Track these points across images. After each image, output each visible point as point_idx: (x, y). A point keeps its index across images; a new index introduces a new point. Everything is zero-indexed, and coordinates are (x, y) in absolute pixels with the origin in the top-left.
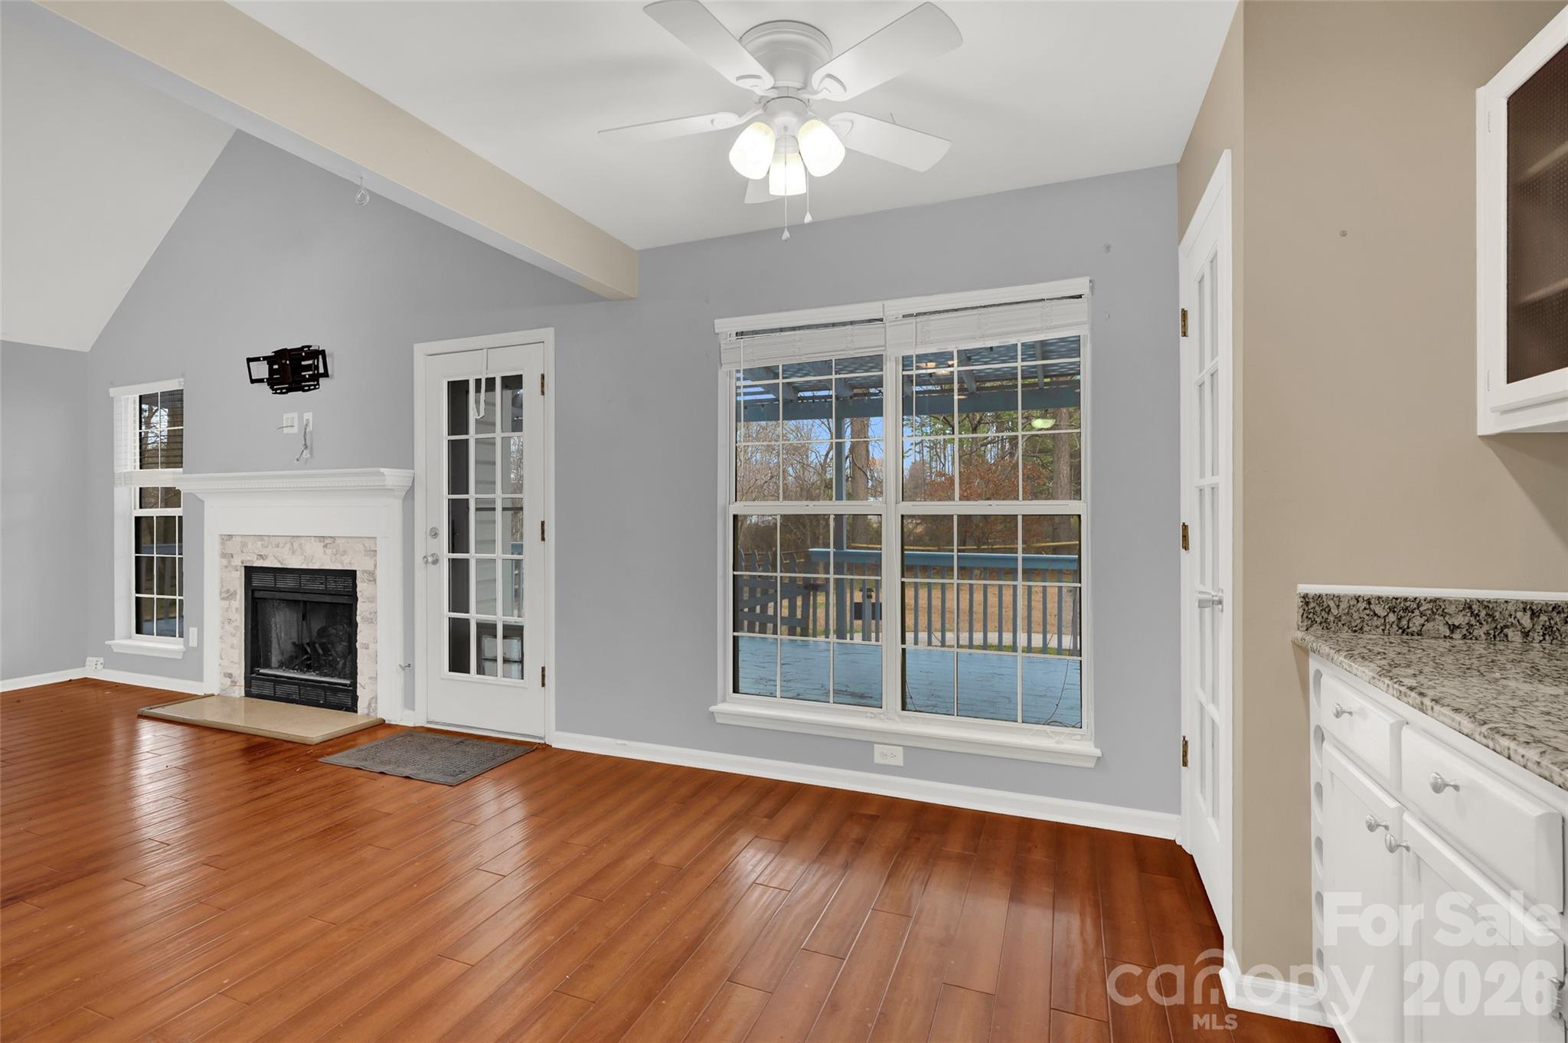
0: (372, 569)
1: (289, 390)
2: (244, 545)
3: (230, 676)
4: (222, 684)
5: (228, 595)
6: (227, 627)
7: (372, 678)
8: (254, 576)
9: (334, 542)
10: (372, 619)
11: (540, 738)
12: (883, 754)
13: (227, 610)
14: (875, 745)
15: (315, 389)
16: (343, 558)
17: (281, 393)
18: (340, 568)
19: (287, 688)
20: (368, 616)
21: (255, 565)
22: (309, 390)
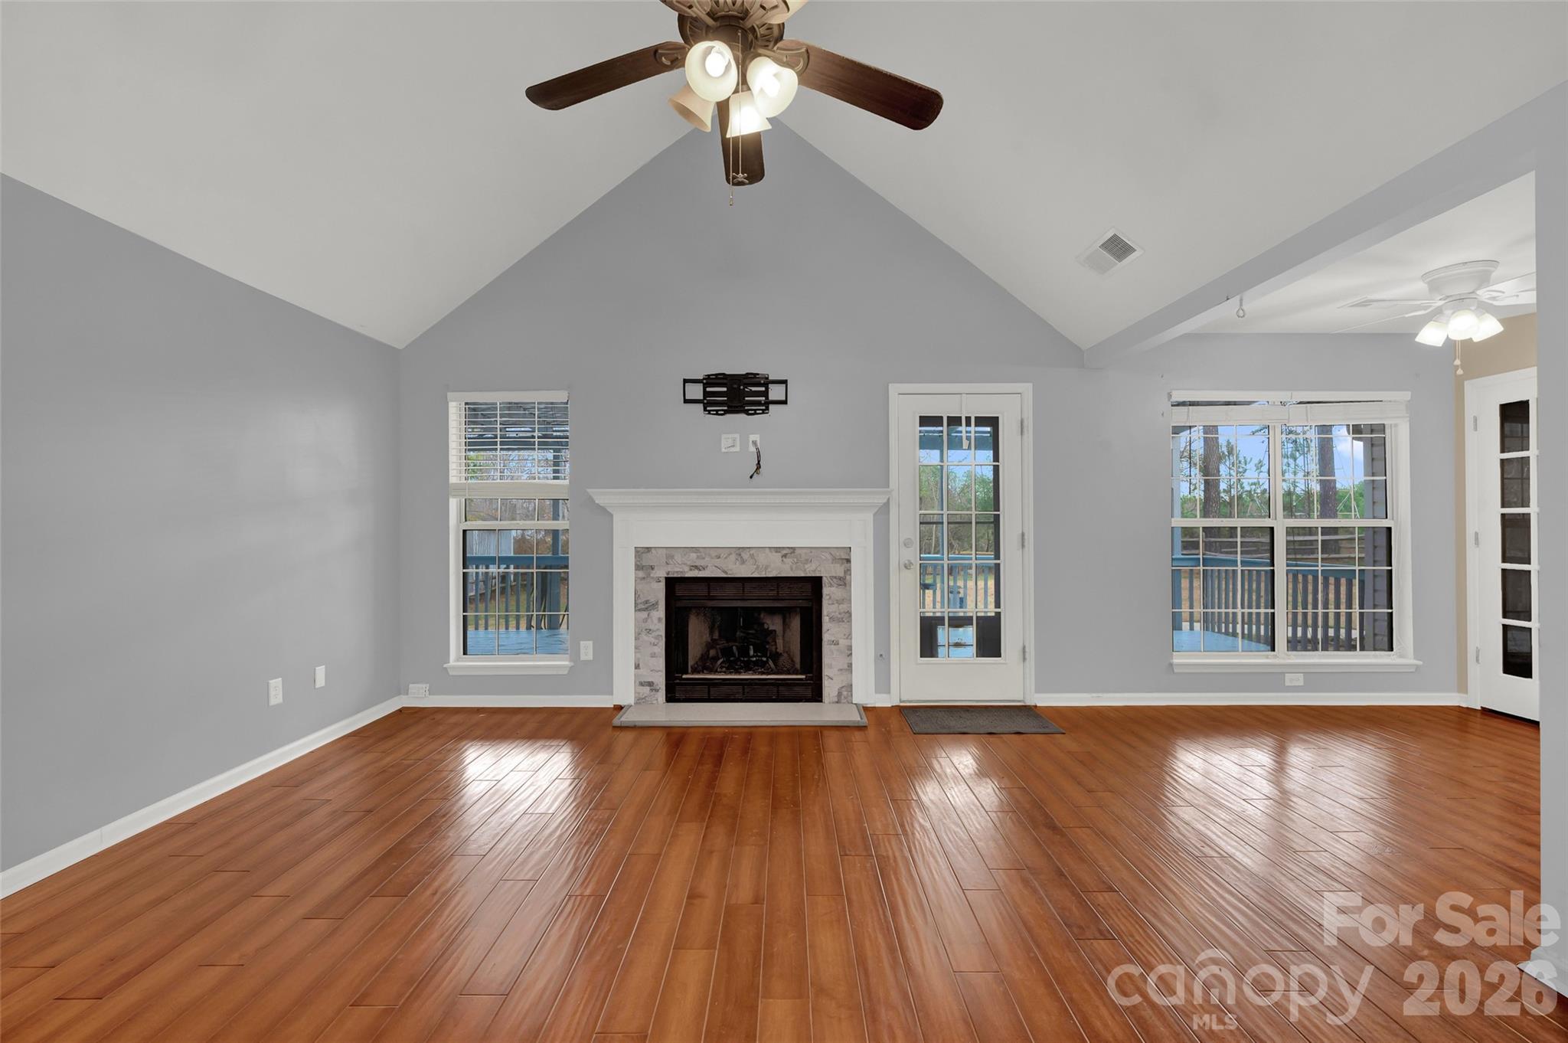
0: (842, 575)
1: (726, 412)
2: (669, 557)
3: (650, 684)
4: (639, 693)
5: (643, 606)
6: (644, 637)
7: (841, 670)
8: (677, 587)
9: (794, 552)
10: (842, 618)
11: (1019, 701)
12: (1291, 680)
13: (645, 621)
14: (1286, 675)
15: (763, 413)
16: (806, 566)
17: (717, 414)
18: (803, 575)
19: (725, 689)
20: (839, 616)
21: (686, 576)
22: (755, 414)
